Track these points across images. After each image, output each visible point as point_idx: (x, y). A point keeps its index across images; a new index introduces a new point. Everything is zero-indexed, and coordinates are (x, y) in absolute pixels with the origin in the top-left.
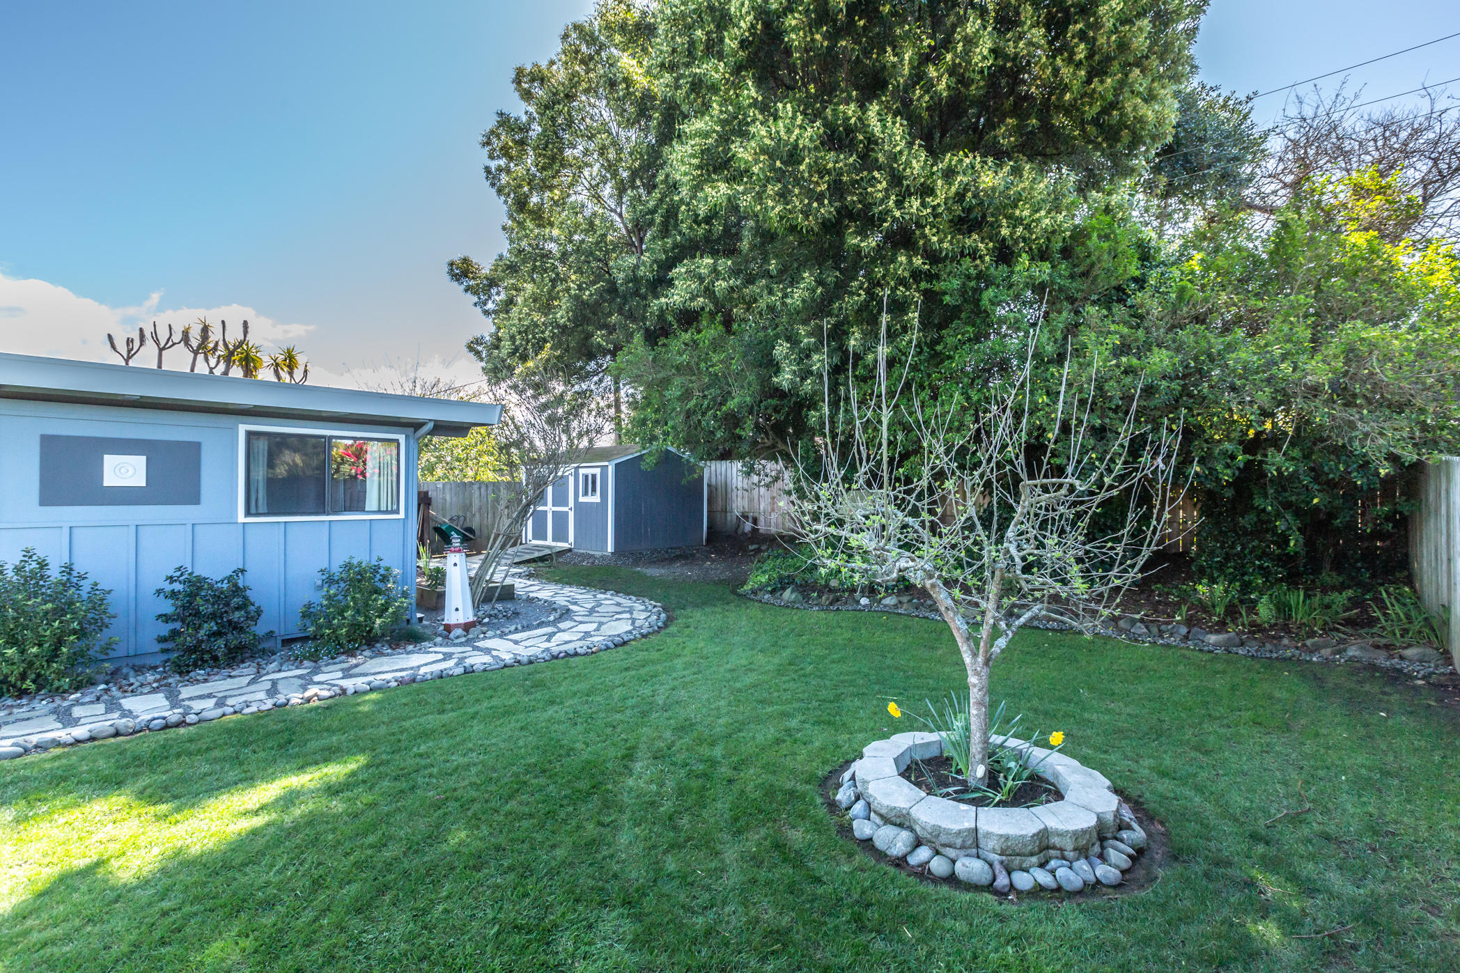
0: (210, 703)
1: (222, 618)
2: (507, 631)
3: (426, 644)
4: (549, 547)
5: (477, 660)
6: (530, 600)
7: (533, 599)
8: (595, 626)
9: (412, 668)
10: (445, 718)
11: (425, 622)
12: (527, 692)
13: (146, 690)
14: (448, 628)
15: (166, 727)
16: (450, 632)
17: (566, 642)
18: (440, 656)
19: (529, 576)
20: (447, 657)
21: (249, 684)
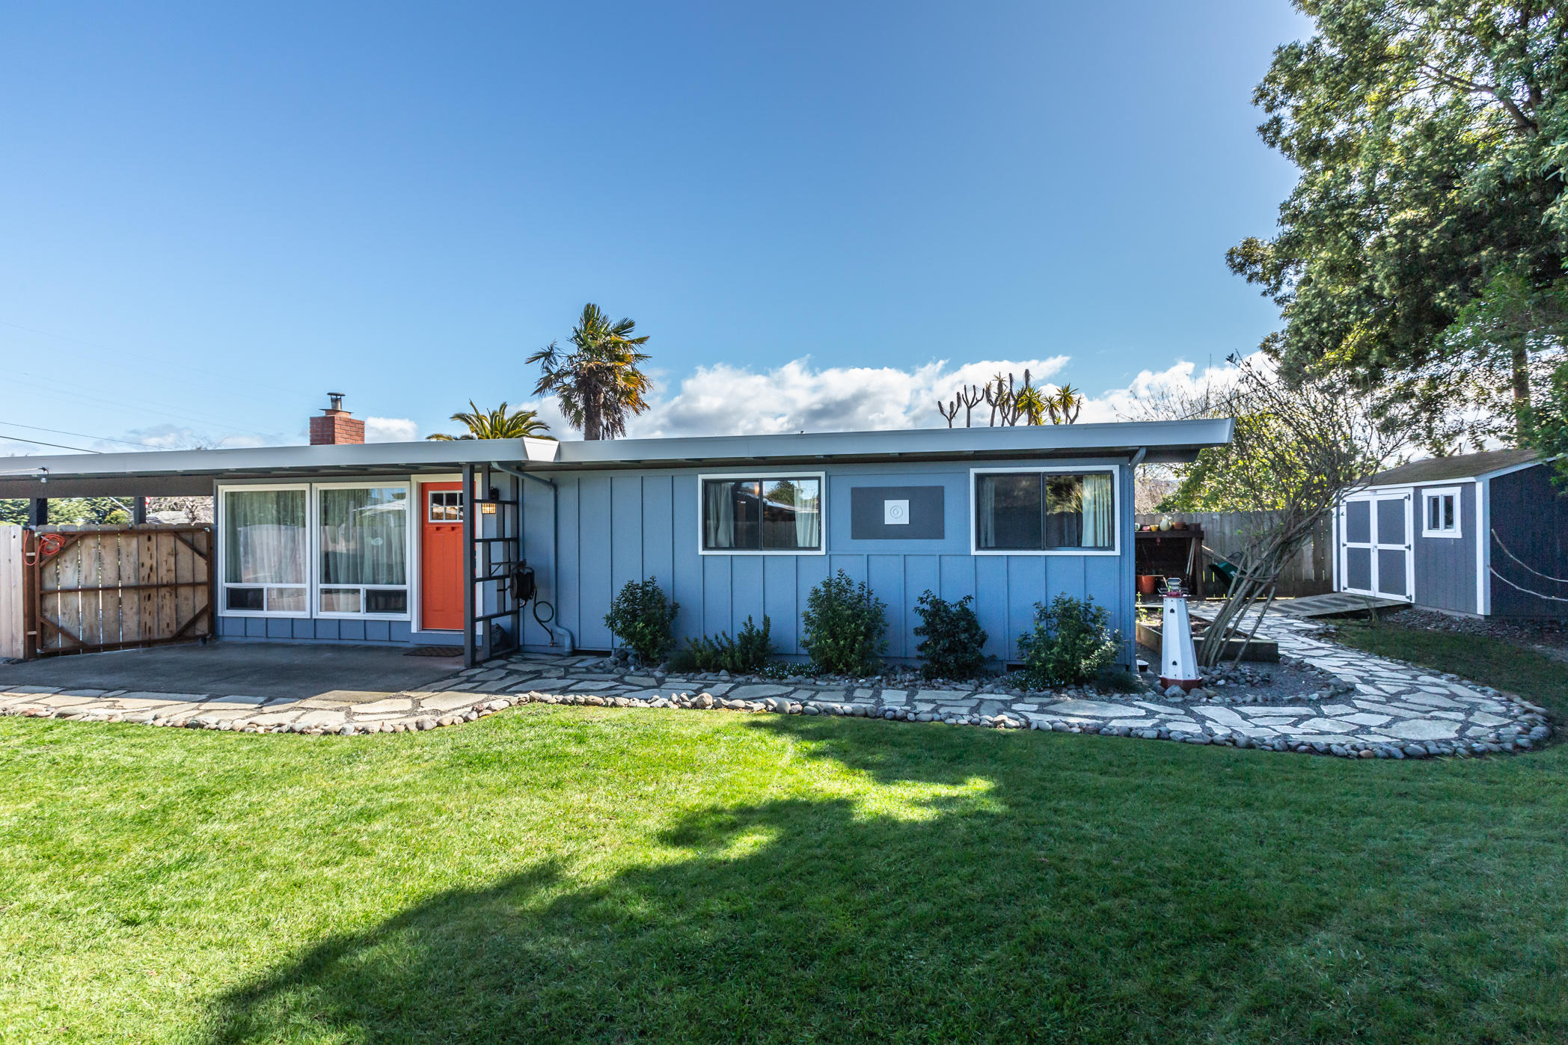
0: (930, 707)
1: (954, 636)
2: (1240, 700)
3: (1135, 696)
4: (1375, 600)
5: (1183, 726)
6: (1300, 666)
7: (1307, 665)
8: (1384, 719)
9: (1104, 718)
10: (1104, 780)
11: (1149, 672)
12: (1221, 782)
13: (901, 686)
14: (1166, 683)
15: (894, 718)
16: (1166, 688)
17: (1322, 733)
18: (1143, 713)
19: (1320, 636)
20: (1150, 714)
21: (963, 699)
